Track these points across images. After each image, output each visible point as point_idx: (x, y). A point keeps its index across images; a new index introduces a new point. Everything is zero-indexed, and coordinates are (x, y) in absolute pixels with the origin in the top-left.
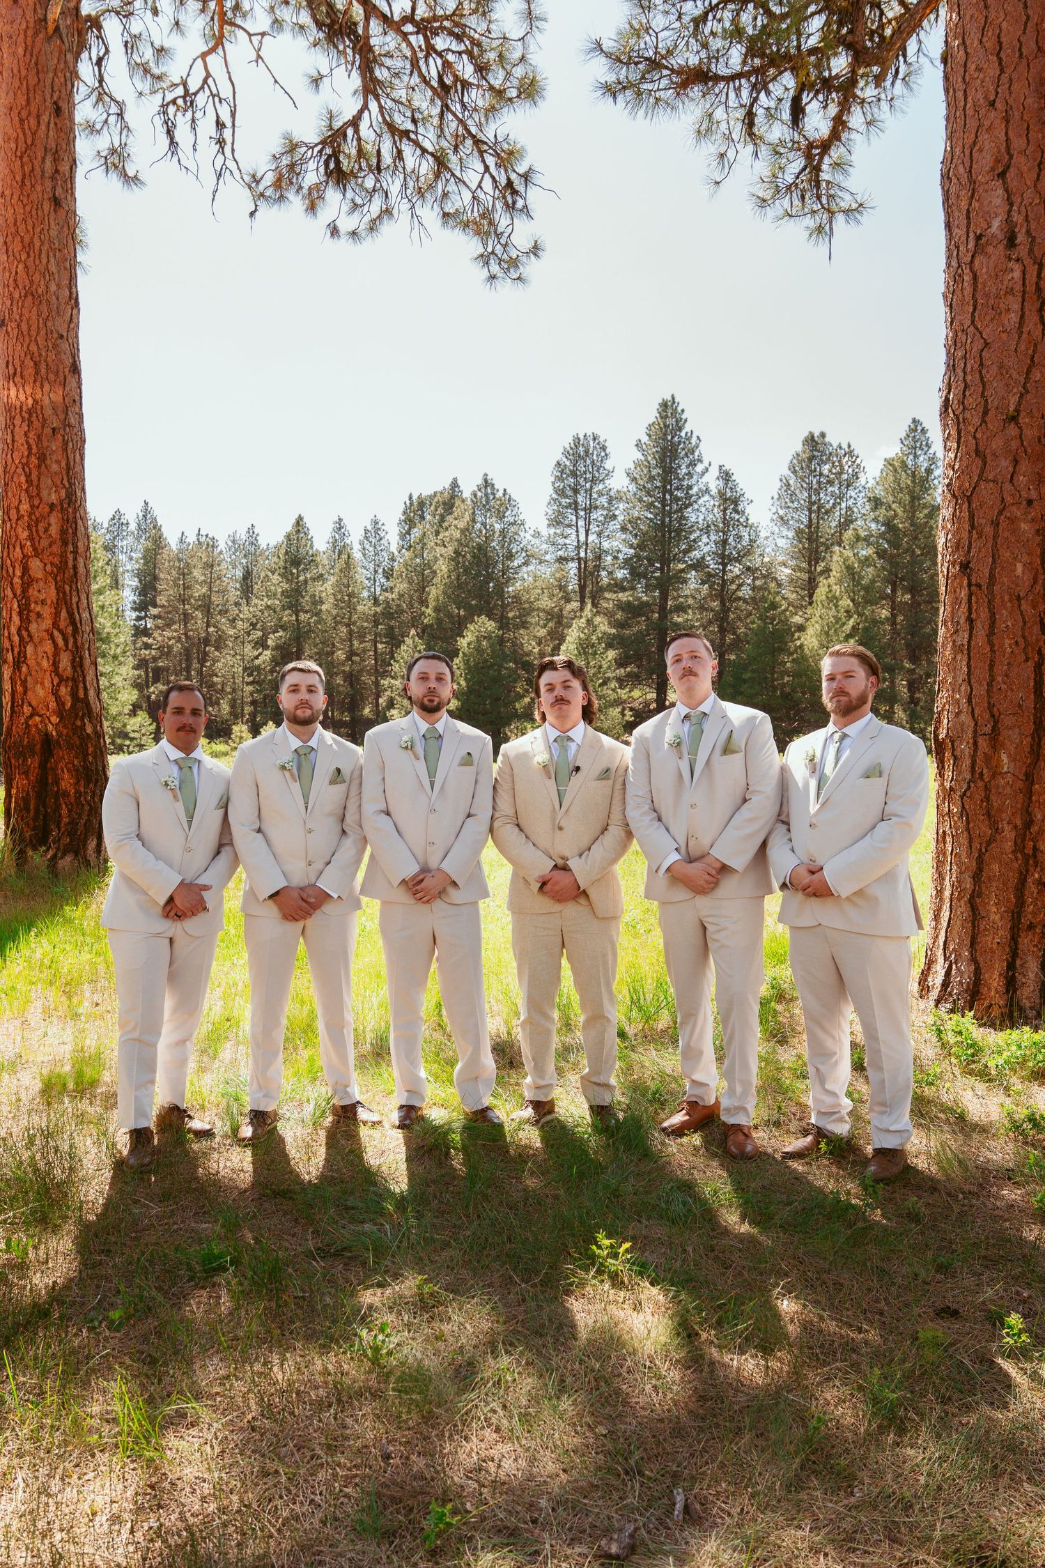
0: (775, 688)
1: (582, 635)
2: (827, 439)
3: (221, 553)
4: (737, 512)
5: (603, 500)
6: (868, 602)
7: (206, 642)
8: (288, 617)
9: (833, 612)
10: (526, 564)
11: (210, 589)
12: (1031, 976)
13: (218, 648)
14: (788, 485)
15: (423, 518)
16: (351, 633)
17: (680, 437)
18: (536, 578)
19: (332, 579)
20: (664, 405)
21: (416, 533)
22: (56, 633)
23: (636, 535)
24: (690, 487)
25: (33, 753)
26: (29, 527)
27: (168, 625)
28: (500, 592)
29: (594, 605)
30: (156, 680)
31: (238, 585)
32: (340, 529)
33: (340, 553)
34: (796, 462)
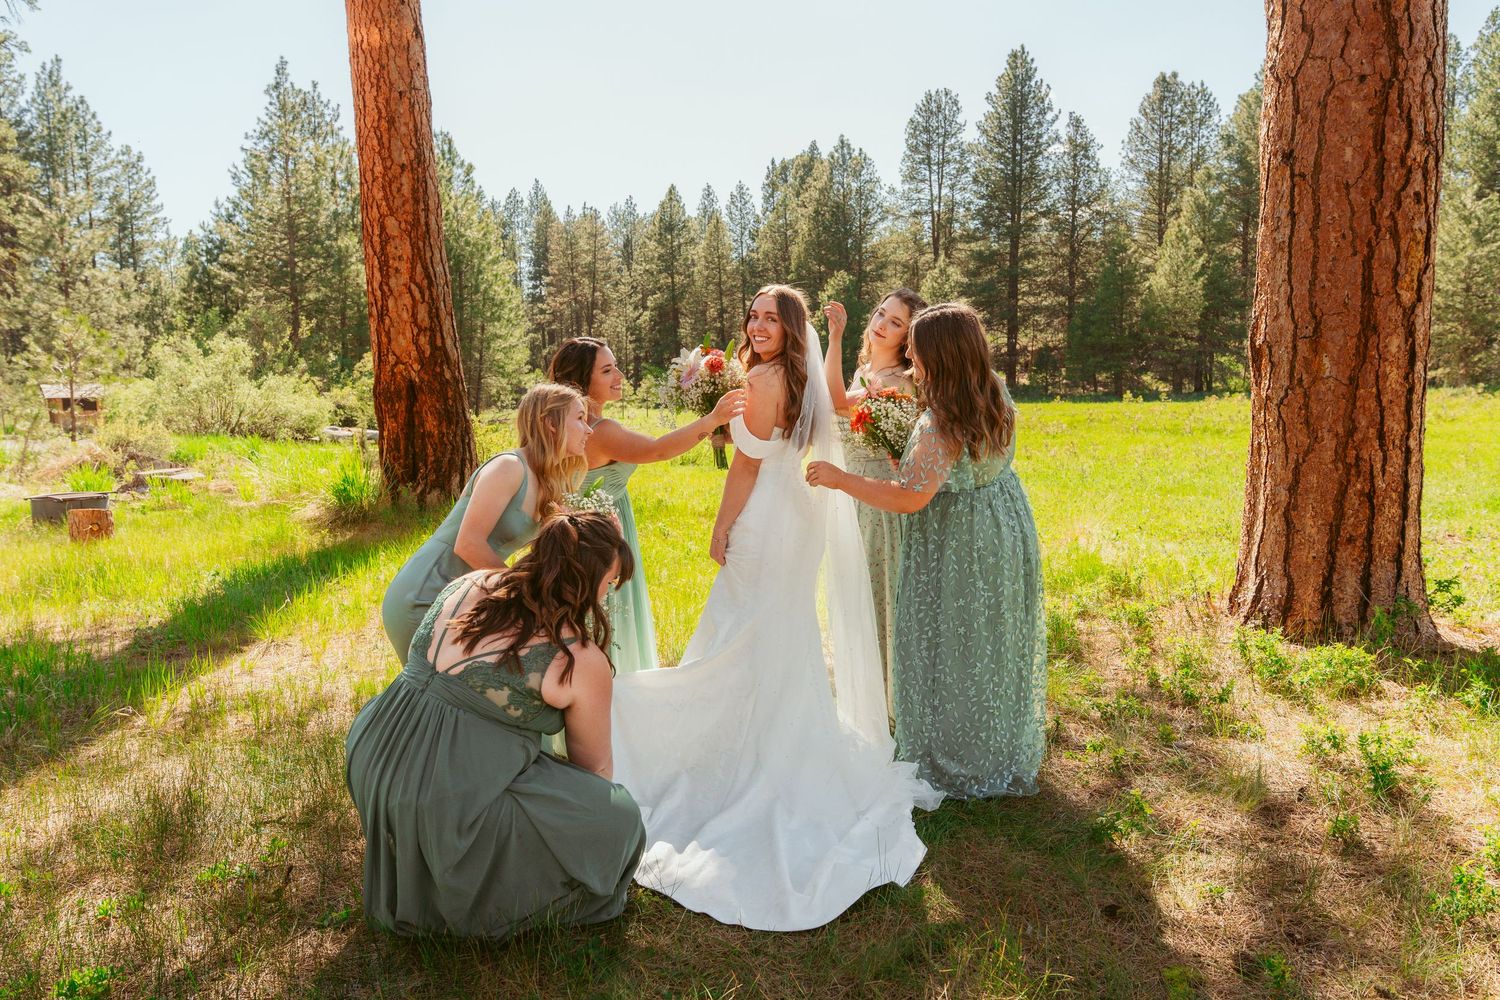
0: (1122, 329)
1: (935, 285)
2: (1179, 79)
3: (603, 223)
4: (1087, 157)
5: (956, 154)
6: (1220, 240)
7: (594, 305)
8: (664, 279)
9: (1183, 251)
10: (882, 219)
11: (595, 256)
12: (1349, 591)
13: (603, 311)
14: (1139, 129)
15: (786, 181)
16: (721, 293)
17: (1029, 86)
18: (892, 232)
19: (703, 243)
20: (1014, 56)
21: (779, 196)
22: (413, 287)
23: (987, 186)
24: (1040, 136)
25: (400, 398)
26: (384, 187)
27: (560, 292)
28: (858, 249)
29: (948, 256)
30: (552, 342)
31: (619, 253)
33: (710, 218)
34: (1146, 104)
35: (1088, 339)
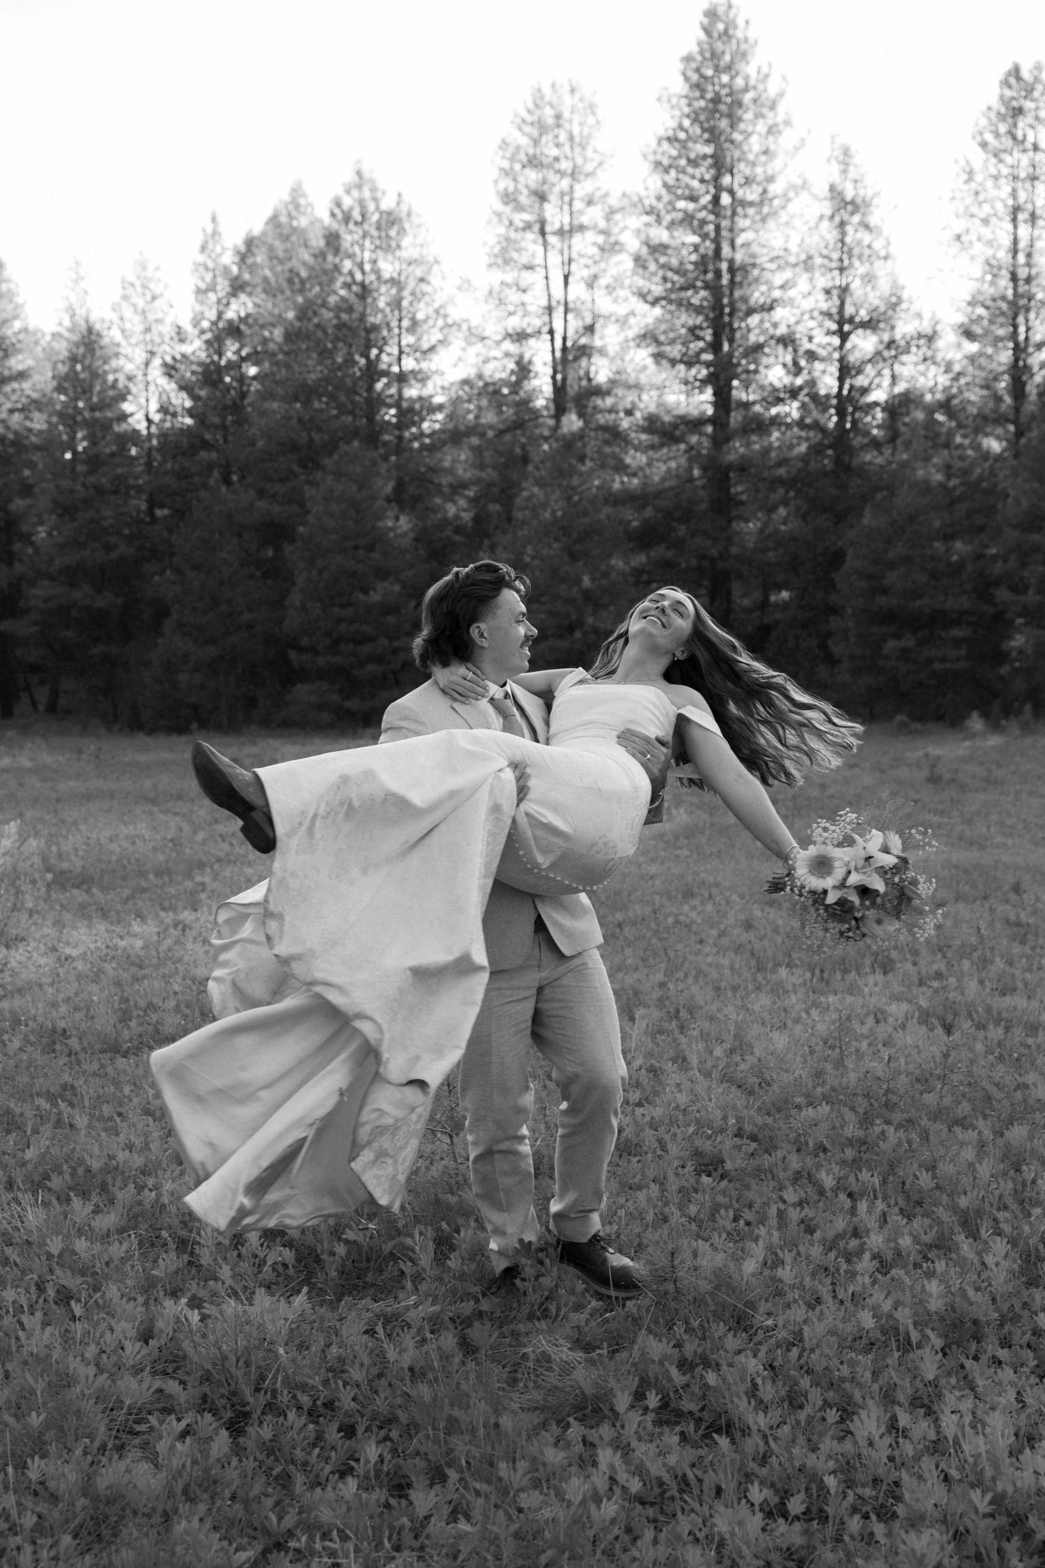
4: (866, 228)
5: (597, 213)
10: (446, 341)
14: (970, 175)
17: (747, 78)
23: (664, 278)
24: (770, 179)
28: (397, 400)
32: (76, 281)
34: (984, 122)
35: (882, 601)
